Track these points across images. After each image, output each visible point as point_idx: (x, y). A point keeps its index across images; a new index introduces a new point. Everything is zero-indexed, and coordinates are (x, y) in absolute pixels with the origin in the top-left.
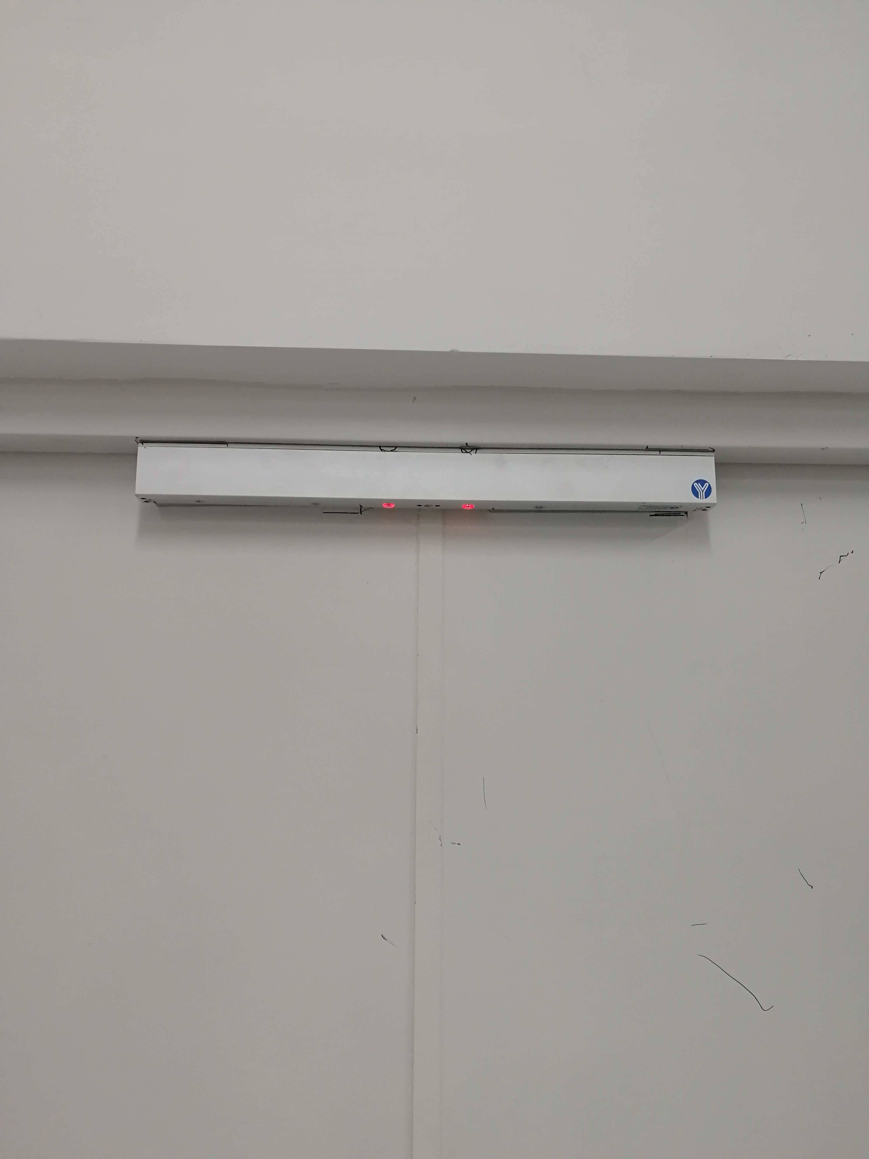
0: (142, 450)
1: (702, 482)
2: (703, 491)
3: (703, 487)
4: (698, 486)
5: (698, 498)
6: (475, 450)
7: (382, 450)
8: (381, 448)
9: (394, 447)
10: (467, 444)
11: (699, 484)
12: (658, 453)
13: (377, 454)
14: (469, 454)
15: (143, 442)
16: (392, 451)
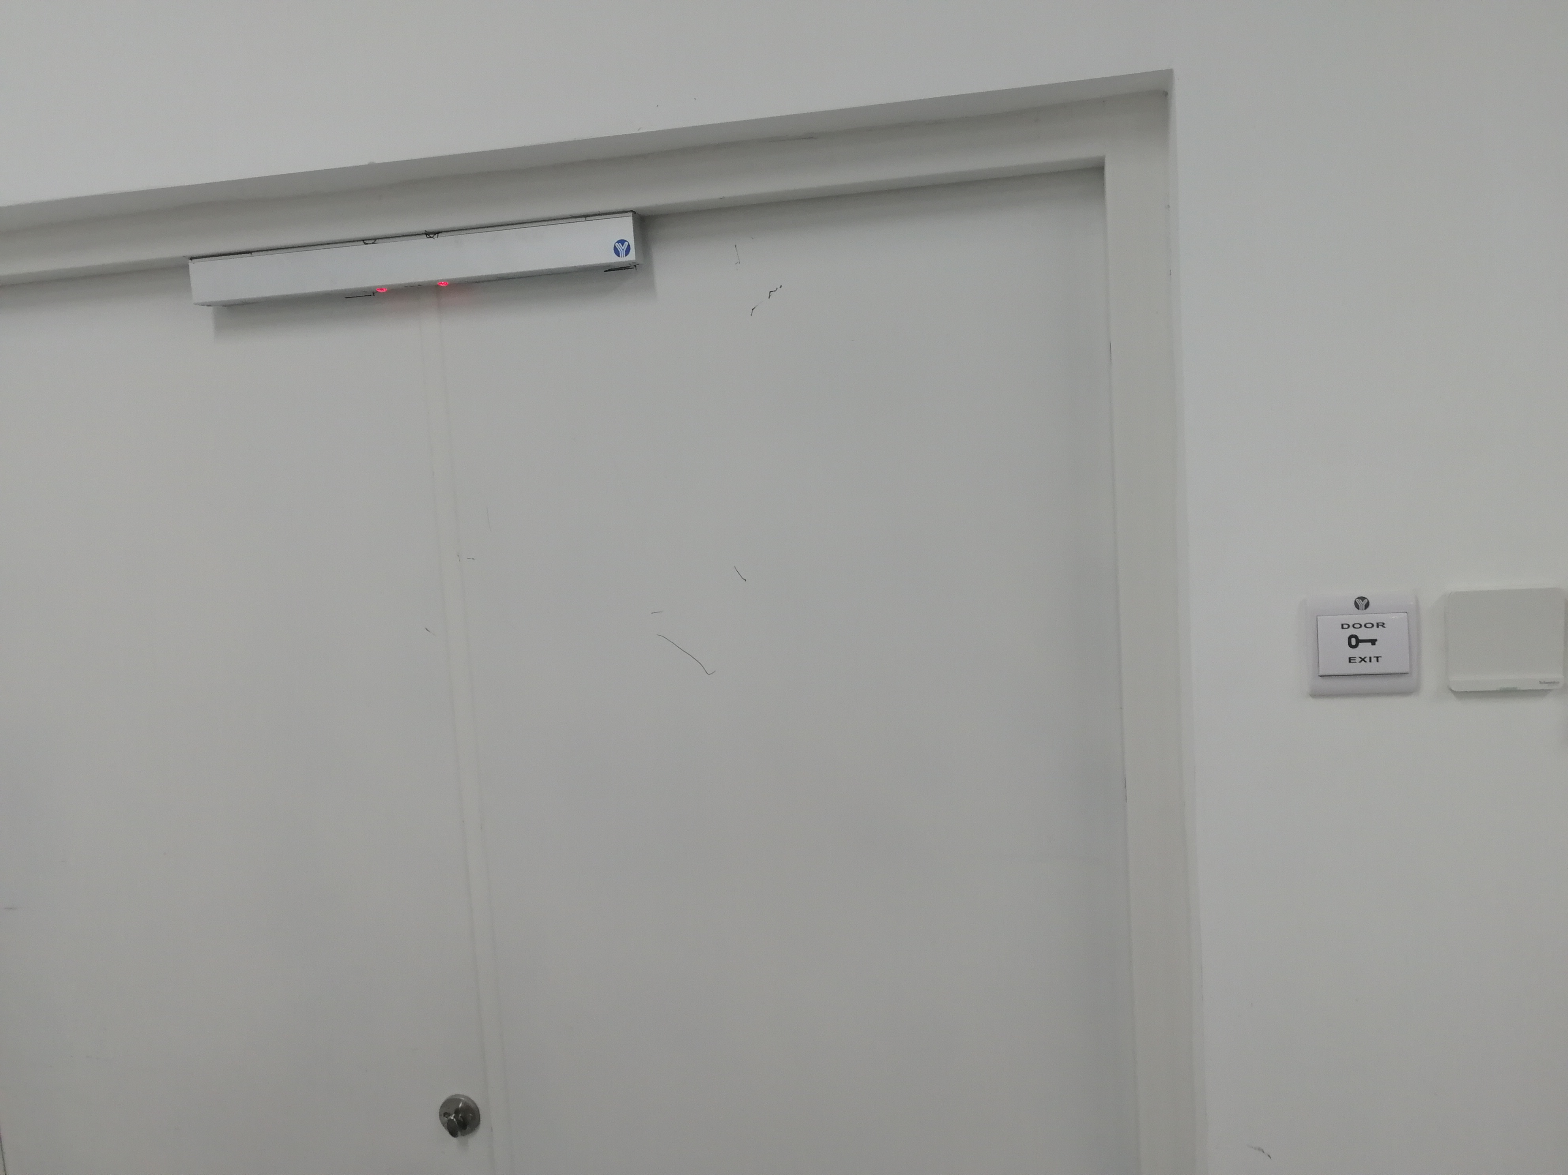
0: (193, 266)
1: (622, 242)
2: (623, 250)
3: (623, 246)
4: (619, 246)
5: (619, 257)
6: (437, 235)
7: (365, 244)
8: (365, 242)
9: (375, 240)
10: (426, 231)
11: (620, 244)
12: (584, 219)
13: (362, 247)
14: (432, 239)
15: (192, 259)
16: (373, 243)
